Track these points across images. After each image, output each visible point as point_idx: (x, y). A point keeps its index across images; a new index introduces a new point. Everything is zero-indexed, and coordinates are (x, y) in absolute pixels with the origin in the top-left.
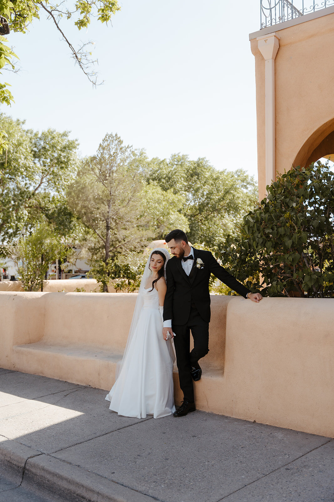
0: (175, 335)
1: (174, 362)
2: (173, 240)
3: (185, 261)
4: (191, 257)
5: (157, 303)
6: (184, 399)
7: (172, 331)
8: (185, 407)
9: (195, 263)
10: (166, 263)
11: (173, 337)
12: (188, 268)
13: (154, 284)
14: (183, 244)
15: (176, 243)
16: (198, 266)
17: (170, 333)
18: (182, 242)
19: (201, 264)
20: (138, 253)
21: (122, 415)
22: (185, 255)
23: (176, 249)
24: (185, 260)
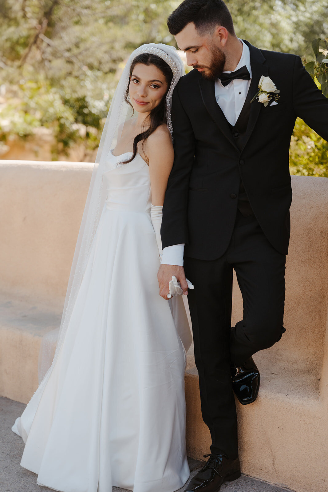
0: (192, 287)
1: (187, 348)
2: (190, 27)
3: (225, 84)
4: (242, 74)
5: (145, 196)
6: (212, 448)
7: (183, 276)
8: (213, 472)
9: (254, 90)
10: (172, 88)
11: (187, 293)
12: (233, 104)
13: (139, 144)
14: (221, 36)
15: (201, 34)
16: (263, 98)
17: (178, 281)
18: (218, 29)
19: (271, 94)
20: (106, 73)
21: (47, 485)
22: (227, 66)
23: (202, 51)
24: (227, 80)
